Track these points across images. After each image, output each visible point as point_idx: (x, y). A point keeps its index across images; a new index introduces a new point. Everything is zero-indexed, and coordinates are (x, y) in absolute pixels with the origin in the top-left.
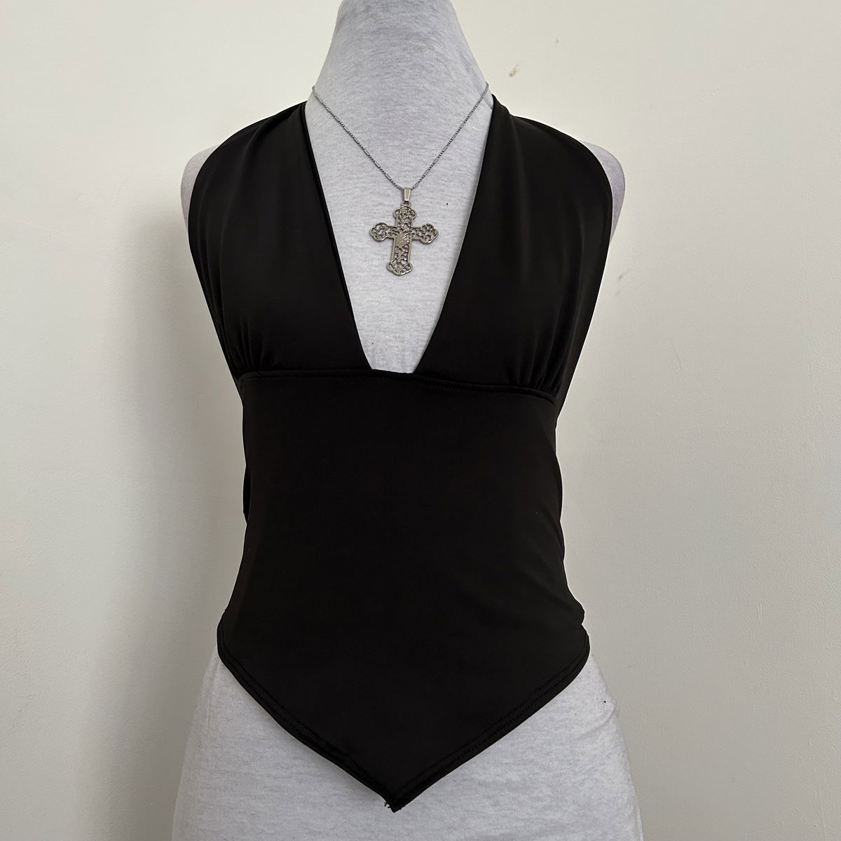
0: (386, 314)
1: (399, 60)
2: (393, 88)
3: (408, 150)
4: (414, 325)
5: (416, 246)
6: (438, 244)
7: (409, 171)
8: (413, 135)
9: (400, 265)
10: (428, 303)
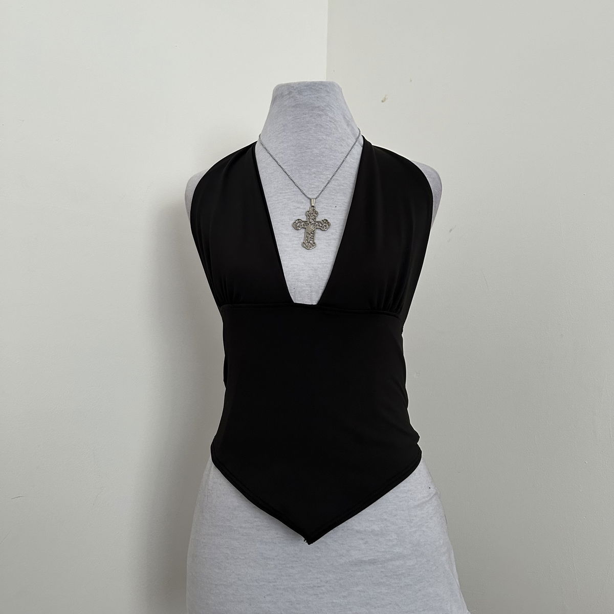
1: (308, 122)
2: (305, 139)
3: (314, 175)
6: (331, 230)
7: (315, 188)
8: (316, 166)
9: (309, 243)
10: (325, 265)
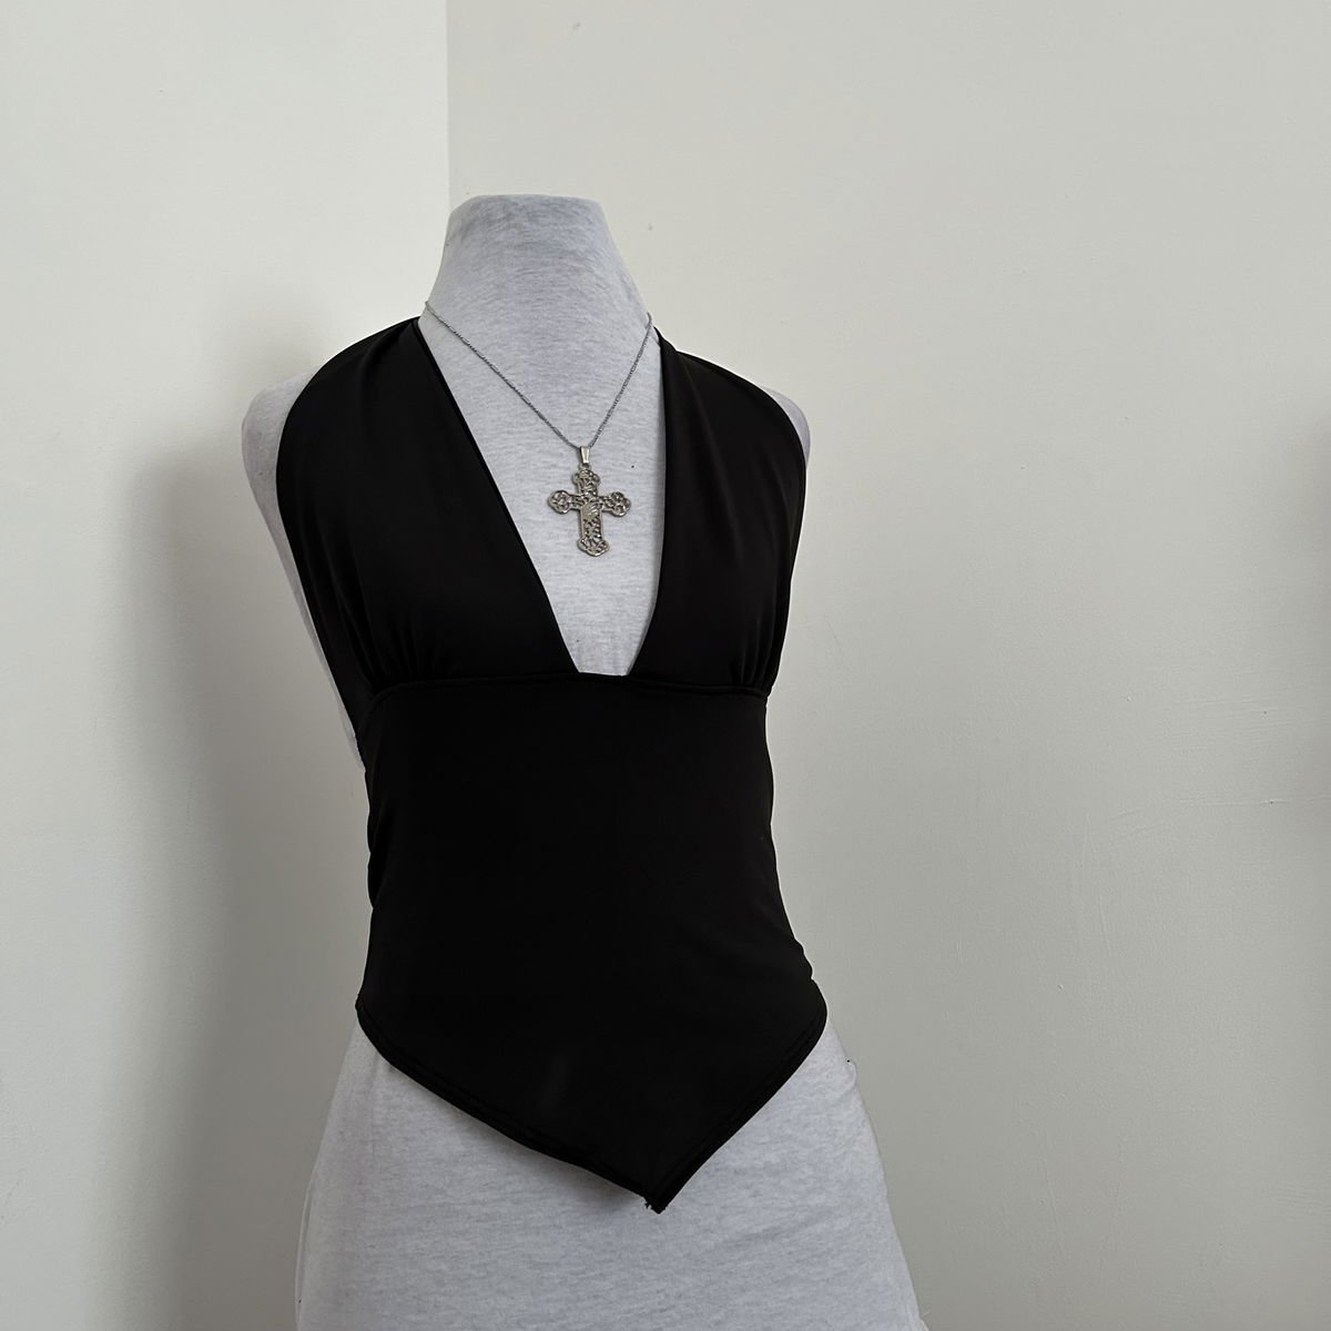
0: (590, 604)
1: (553, 283)
2: (549, 319)
4: (625, 617)
5: (606, 519)
